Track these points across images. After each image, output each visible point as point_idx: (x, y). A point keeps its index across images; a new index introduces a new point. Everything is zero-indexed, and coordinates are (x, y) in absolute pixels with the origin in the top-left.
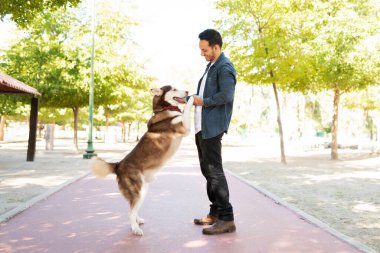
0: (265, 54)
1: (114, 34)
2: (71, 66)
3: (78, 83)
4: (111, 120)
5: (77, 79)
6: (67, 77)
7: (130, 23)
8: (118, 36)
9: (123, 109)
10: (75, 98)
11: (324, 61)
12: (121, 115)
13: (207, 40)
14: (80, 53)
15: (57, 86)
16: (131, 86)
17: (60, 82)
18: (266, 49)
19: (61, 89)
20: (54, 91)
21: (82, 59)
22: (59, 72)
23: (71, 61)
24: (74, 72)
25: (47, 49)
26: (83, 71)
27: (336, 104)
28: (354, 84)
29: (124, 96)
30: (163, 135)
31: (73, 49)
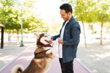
0: (79, 11)
1: (29, 5)
2: (15, 16)
3: (18, 22)
4: (30, 31)
5: (17, 20)
6: (14, 20)
7: (34, 2)
8: (30, 6)
9: (33, 29)
10: (17, 27)
11: (99, 13)
12: (33, 30)
13: (65, 9)
14: (18, 12)
15: (11, 23)
16: (35, 22)
17: (12, 22)
18: (80, 10)
19: (12, 24)
20: (10, 25)
21: (18, 14)
22: (11, 18)
23: (15, 15)
24: (16, 18)
25: (7, 11)
26: (19, 18)
27: (102, 27)
28: (108, 20)
29: (33, 26)
30: (42, 60)
31: (16, 11)
